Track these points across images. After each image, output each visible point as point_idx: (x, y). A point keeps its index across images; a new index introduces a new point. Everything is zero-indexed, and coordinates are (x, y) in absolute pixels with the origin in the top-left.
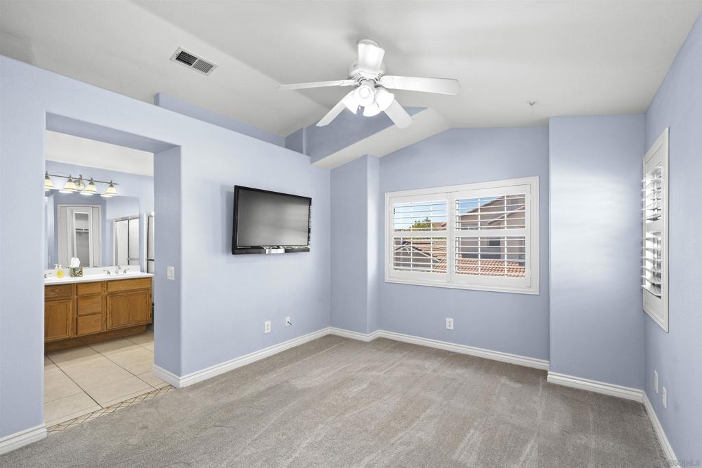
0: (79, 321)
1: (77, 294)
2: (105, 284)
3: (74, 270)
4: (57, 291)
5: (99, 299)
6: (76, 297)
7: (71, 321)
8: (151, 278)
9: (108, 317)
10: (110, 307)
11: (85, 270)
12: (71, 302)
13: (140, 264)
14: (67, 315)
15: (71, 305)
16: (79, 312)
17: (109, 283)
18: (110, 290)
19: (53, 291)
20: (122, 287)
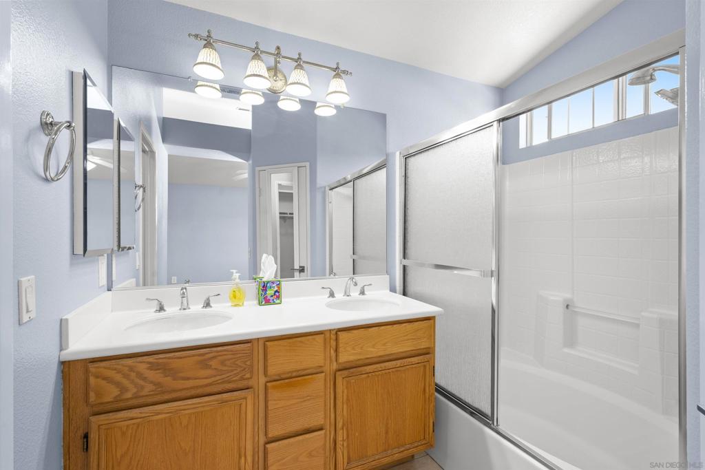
0: (271, 458)
1: (265, 374)
2: (333, 336)
3: (265, 287)
4: (213, 363)
5: (318, 385)
6: (262, 380)
7: (249, 459)
8: (429, 319)
9: (340, 438)
10: (343, 410)
11: (287, 285)
12: (250, 401)
13: (387, 273)
14: (239, 440)
15: (250, 408)
16: (270, 427)
17: (342, 335)
18: (344, 358)
19: (204, 364)
20: (374, 350)
